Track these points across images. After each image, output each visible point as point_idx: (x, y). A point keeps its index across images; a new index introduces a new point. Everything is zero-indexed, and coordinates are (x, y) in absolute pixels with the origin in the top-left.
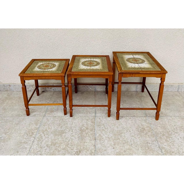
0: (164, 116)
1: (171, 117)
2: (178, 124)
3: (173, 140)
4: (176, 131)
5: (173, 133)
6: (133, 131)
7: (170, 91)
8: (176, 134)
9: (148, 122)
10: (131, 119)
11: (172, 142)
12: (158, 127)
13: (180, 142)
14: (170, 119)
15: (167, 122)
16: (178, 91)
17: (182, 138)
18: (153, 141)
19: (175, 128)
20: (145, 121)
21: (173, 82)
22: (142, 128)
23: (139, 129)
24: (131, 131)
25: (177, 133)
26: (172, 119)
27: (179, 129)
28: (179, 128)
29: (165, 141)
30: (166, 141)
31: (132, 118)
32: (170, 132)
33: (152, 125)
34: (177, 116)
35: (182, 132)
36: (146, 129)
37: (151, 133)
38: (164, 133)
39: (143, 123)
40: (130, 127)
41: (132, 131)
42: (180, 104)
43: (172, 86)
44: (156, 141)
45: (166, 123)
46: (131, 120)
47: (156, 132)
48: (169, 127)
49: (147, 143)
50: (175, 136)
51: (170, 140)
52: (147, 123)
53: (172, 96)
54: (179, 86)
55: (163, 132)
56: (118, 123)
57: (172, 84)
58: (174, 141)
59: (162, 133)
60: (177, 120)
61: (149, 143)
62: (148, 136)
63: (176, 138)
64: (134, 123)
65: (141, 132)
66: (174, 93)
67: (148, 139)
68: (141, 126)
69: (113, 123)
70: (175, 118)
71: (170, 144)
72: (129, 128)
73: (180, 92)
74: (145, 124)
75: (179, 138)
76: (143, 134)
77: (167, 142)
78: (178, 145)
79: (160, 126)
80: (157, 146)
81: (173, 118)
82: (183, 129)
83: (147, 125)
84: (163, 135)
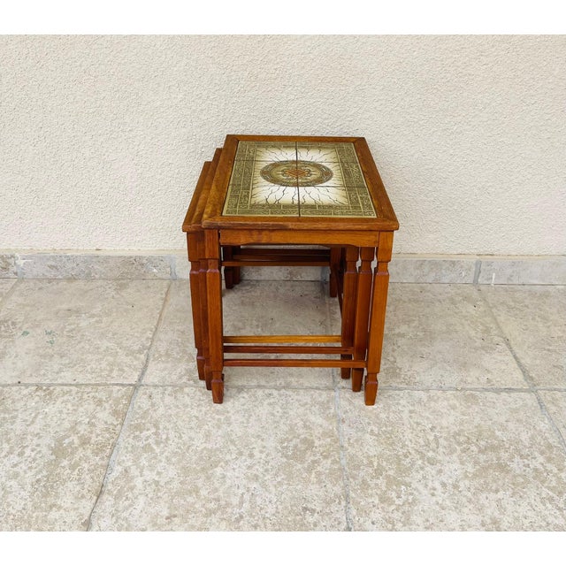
0: (404, 386)
1: (427, 390)
2: (444, 423)
3: (411, 498)
4: (430, 454)
5: (420, 462)
6: (263, 456)
7: (447, 281)
8: (428, 468)
9: (332, 411)
10: (272, 400)
11: (406, 508)
12: (368, 436)
13: (438, 508)
14: (420, 401)
15: (405, 415)
16: (475, 283)
17: (449, 487)
18: (328, 503)
19: (431, 438)
20: (324, 406)
21: (460, 251)
22: (305, 441)
23: (292, 444)
24: (256, 453)
25: (432, 462)
26: (430, 398)
27: (445, 443)
28: (446, 439)
29: (377, 501)
30: (383, 499)
31: (275, 393)
32: (408, 460)
33: (344, 427)
34: (450, 388)
35: (454, 457)
36: (317, 443)
37: (334, 462)
38: (385, 464)
39: (312, 418)
40: (258, 436)
41: (261, 452)
42: (473, 333)
43: (453, 263)
44: (343, 503)
45: (401, 419)
46: (270, 404)
47: (352, 458)
48: (408, 435)
49: (305, 509)
50: (424, 478)
51: (399, 497)
52: (327, 418)
53: (453, 301)
54: (479, 264)
55: (380, 456)
56: (217, 417)
57: (455, 259)
58: (414, 500)
59: (375, 464)
60: (445, 403)
61: (313, 511)
62: (319, 474)
63: (426, 486)
64: (277, 419)
65: (294, 457)
66: (459, 291)
67: (313, 490)
68: (301, 431)
69: (197, 418)
70: (439, 393)
71: (397, 515)
72: (253, 440)
73: (482, 288)
74: (320, 420)
75: (437, 485)
76: (299, 466)
77: (385, 505)
78: (427, 521)
79: (376, 430)
80: (339, 523)
81: (432, 393)
82: (459, 444)
83: (325, 424)
84: (379, 472)
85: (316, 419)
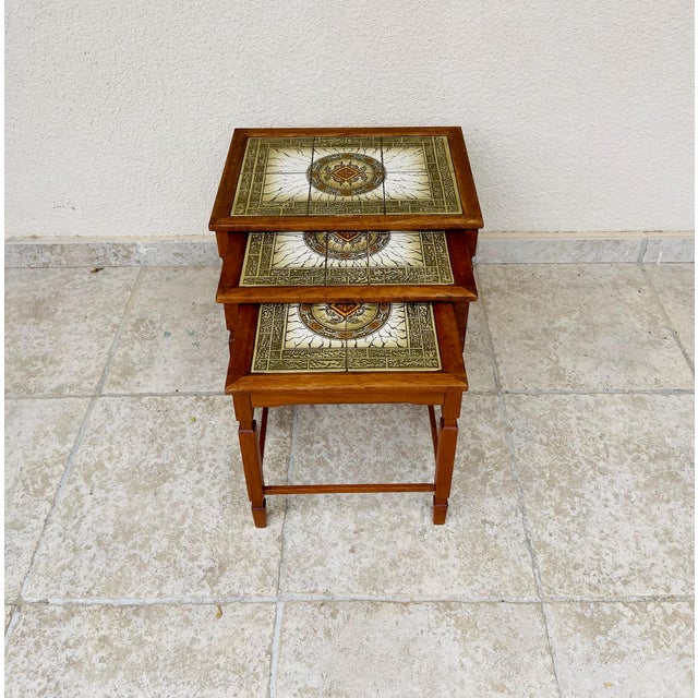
0: (569, 389)
1: (593, 393)
2: (613, 430)
3: (584, 509)
4: (601, 464)
5: (591, 472)
7: (609, 260)
8: (600, 479)
9: (498, 419)
11: (581, 519)
12: (537, 446)
13: (612, 519)
14: (587, 407)
15: (573, 422)
16: (639, 262)
17: (622, 498)
18: (505, 516)
19: (601, 447)
20: (490, 414)
21: (624, 228)
22: (475, 452)
23: (463, 455)
25: (603, 472)
26: (597, 403)
27: (615, 452)
28: (616, 448)
29: (552, 513)
30: (558, 511)
32: (579, 471)
33: (513, 436)
34: (617, 391)
35: (625, 466)
36: (488, 454)
37: (507, 474)
38: (556, 475)
39: (480, 427)
42: (638, 325)
43: (617, 242)
44: (520, 515)
45: (569, 426)
47: (524, 468)
48: (578, 444)
49: (485, 521)
50: (596, 488)
51: (573, 509)
52: (494, 427)
53: (615, 286)
54: (645, 243)
55: (551, 467)
57: (619, 237)
58: (588, 512)
59: (547, 475)
60: (613, 408)
61: (492, 524)
62: (493, 487)
63: (599, 497)
66: (622, 273)
67: (490, 503)
68: (470, 441)
70: (606, 397)
71: (573, 527)
73: (647, 267)
74: (487, 429)
75: (610, 496)
76: (473, 479)
77: (561, 517)
78: (602, 532)
79: (545, 439)
81: (599, 397)
82: (630, 452)
83: (493, 433)
84: (551, 483)
85: (484, 428)
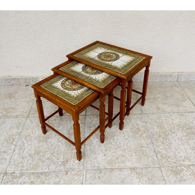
0: (162, 112)
1: (169, 113)
2: (175, 122)
4: (173, 131)
5: (171, 133)
6: (127, 133)
7: (169, 81)
8: (173, 134)
9: (143, 120)
11: (169, 145)
12: (154, 126)
13: (178, 145)
14: (167, 116)
15: (164, 120)
16: (177, 81)
17: (180, 139)
18: (148, 145)
19: (173, 126)
20: (141, 119)
21: (172, 72)
22: (137, 129)
23: (134, 130)
25: (174, 133)
26: (170, 115)
27: (176, 127)
28: (176, 126)
29: (161, 144)
30: (162, 143)
32: (167, 133)
33: (148, 124)
34: (175, 112)
35: (180, 131)
36: (141, 129)
37: (147, 134)
38: (161, 134)
39: (138, 122)
41: (126, 132)
42: (179, 96)
43: (171, 75)
44: (152, 144)
45: (163, 121)
47: (152, 133)
48: (166, 126)
49: (142, 146)
50: (172, 137)
51: (167, 142)
52: (142, 122)
53: (171, 87)
54: (178, 75)
55: (159, 132)
58: (171, 143)
59: (158, 134)
60: (175, 117)
61: (144, 147)
62: (143, 137)
63: (173, 139)
65: (135, 133)
66: (173, 84)
67: (143, 141)
68: (136, 126)
70: (172, 114)
71: (167, 147)
73: (179, 82)
74: (140, 123)
75: (177, 139)
76: (138, 135)
77: (163, 145)
78: (175, 148)
79: (157, 125)
80: (152, 150)
82: (180, 127)
83: (142, 124)
84: (160, 136)
85: (139, 123)
